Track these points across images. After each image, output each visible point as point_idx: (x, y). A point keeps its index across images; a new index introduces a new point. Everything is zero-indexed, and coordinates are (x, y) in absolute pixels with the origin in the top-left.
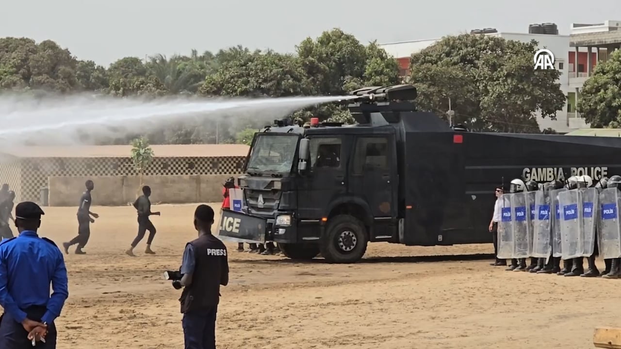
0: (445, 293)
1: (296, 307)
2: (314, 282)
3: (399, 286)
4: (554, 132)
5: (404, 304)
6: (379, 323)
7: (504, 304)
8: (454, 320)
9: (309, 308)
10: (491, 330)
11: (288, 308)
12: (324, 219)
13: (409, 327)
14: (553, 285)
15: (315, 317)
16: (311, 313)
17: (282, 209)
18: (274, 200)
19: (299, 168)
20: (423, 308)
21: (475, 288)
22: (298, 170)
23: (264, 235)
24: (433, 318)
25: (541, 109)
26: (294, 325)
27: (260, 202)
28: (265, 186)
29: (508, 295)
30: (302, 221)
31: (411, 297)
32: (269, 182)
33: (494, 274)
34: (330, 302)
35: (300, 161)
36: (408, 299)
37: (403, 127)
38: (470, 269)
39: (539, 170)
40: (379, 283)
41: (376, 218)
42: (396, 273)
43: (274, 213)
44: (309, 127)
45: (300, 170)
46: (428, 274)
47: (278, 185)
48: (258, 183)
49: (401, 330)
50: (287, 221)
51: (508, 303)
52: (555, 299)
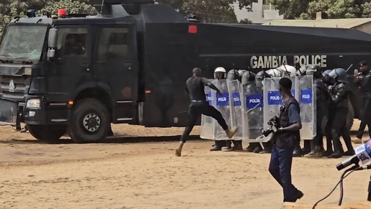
0: (148, 171)
1: (10, 185)
2: (27, 161)
3: (106, 165)
4: (250, 23)
5: (110, 182)
6: (87, 200)
7: (203, 182)
8: (157, 197)
9: (22, 185)
10: (189, 205)
11: (2, 185)
12: (71, 103)
13: (115, 203)
14: (248, 164)
15: (28, 194)
16: (24, 190)
17: (32, 93)
18: (24, 85)
19: (48, 56)
20: (128, 185)
21: (175, 167)
22: (46, 57)
23: (16, 117)
24: (137, 195)
25: (239, 1)
26: (8, 201)
27: (11, 87)
28: (17, 72)
29: (206, 173)
30: (51, 104)
31: (117, 175)
32: (20, 68)
33: (193, 154)
34: (42, 180)
35: (49, 49)
36: (114, 177)
37: (142, 18)
38: (171, 149)
39: (266, 57)
40: (87, 163)
41: (118, 102)
42: (103, 153)
43: (25, 97)
44: (57, 18)
45: (50, 58)
46: (133, 154)
47: (28, 72)
48: (10, 69)
49: (107, 206)
50: (37, 104)
51: (206, 181)
52: (248, 177)
